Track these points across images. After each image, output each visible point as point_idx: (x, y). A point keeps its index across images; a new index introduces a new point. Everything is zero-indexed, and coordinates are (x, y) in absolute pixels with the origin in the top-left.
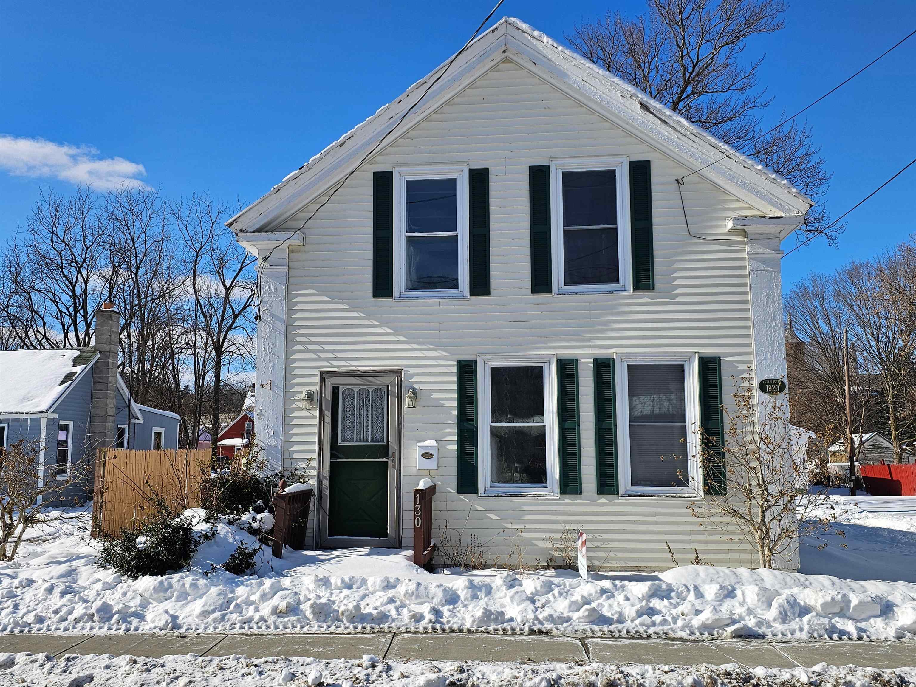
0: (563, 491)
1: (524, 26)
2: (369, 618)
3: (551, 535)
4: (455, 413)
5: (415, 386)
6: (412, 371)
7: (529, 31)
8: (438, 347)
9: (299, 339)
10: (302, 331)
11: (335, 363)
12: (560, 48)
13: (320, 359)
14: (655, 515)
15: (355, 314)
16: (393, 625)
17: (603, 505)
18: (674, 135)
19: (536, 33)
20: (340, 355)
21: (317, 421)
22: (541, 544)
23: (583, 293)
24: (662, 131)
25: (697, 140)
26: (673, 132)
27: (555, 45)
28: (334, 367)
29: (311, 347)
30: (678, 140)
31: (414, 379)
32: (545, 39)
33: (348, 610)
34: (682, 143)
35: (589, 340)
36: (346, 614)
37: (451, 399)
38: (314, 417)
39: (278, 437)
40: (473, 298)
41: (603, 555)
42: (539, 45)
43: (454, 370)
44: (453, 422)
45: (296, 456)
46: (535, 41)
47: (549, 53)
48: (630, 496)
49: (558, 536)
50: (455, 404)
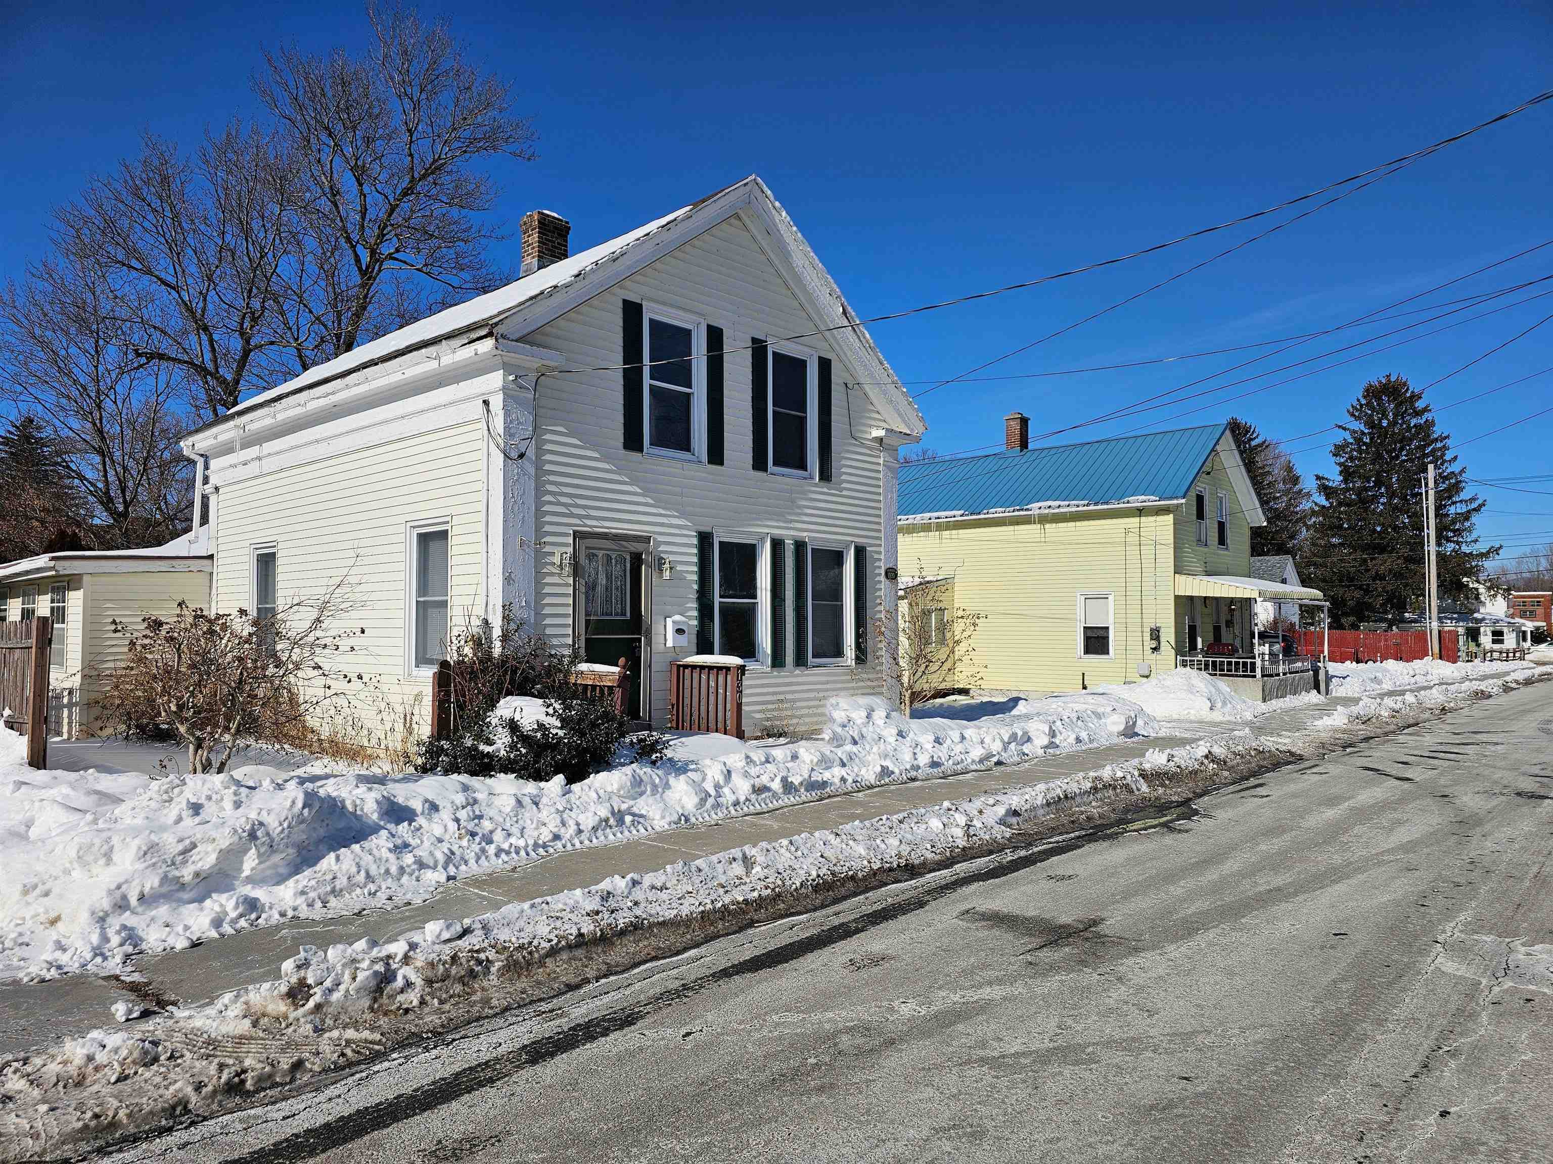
0: (774, 665)
1: (769, 192)
3: (764, 707)
4: (696, 587)
5: (661, 555)
6: (660, 538)
8: (683, 515)
9: (550, 488)
10: (553, 478)
11: (589, 522)
12: (795, 228)
13: (573, 516)
14: (827, 683)
15: (606, 466)
17: (799, 676)
18: (857, 344)
19: (777, 204)
20: (591, 513)
21: (570, 590)
22: (758, 716)
23: (789, 476)
24: (849, 336)
25: (871, 353)
26: (857, 340)
28: (587, 526)
29: (562, 499)
30: (858, 349)
31: (662, 548)
34: (860, 352)
35: (791, 521)
37: (693, 572)
38: (568, 585)
40: (710, 467)
43: (695, 541)
44: (694, 596)
46: (774, 212)
47: (782, 228)
48: (814, 666)
50: (695, 577)
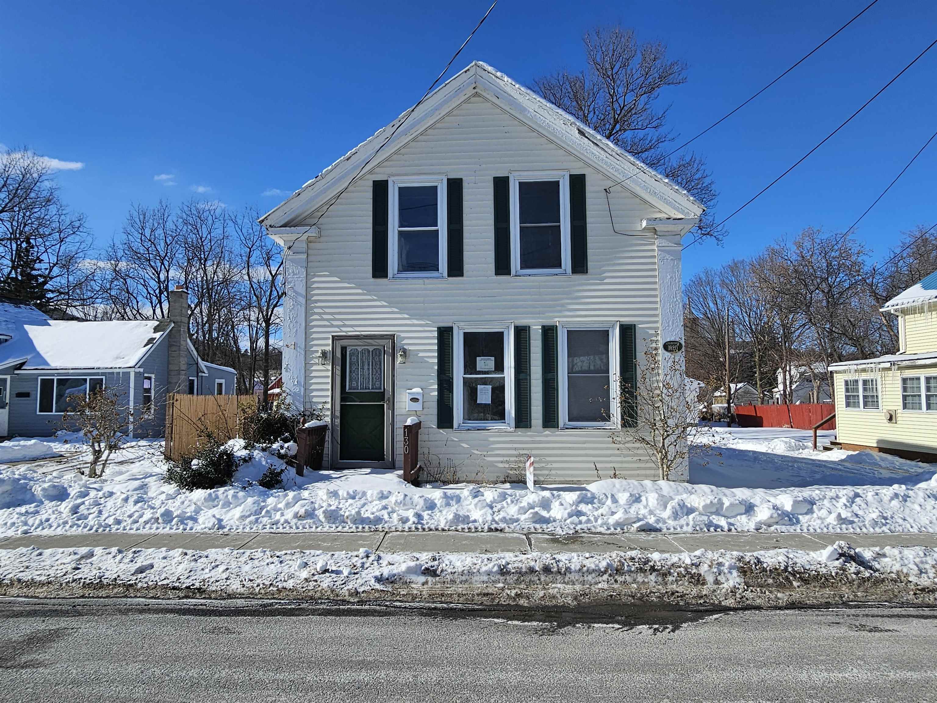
0: (518, 426)
1: (490, 69)
2: (368, 521)
3: (508, 459)
4: (436, 367)
5: (405, 347)
6: (403, 335)
7: (494, 72)
9: (316, 310)
10: (319, 304)
11: (344, 329)
12: (517, 86)
13: (332, 326)
14: (585, 442)
15: (360, 291)
16: (386, 525)
17: (547, 436)
18: (603, 155)
19: (499, 74)
20: (347, 323)
21: (330, 374)
22: (501, 465)
23: (535, 275)
24: (594, 152)
25: (620, 159)
26: (602, 152)
27: (513, 83)
28: (344, 332)
29: (325, 317)
30: (607, 159)
31: (404, 342)
32: (506, 78)
33: (351, 515)
34: (609, 161)
36: (350, 517)
37: (433, 357)
38: (327, 370)
39: (301, 385)
40: (451, 279)
41: (546, 472)
42: (502, 83)
43: (436, 334)
44: (435, 374)
45: (315, 400)
46: (498, 80)
47: (508, 89)
48: (567, 428)
49: (513, 459)
50: (436, 361)
